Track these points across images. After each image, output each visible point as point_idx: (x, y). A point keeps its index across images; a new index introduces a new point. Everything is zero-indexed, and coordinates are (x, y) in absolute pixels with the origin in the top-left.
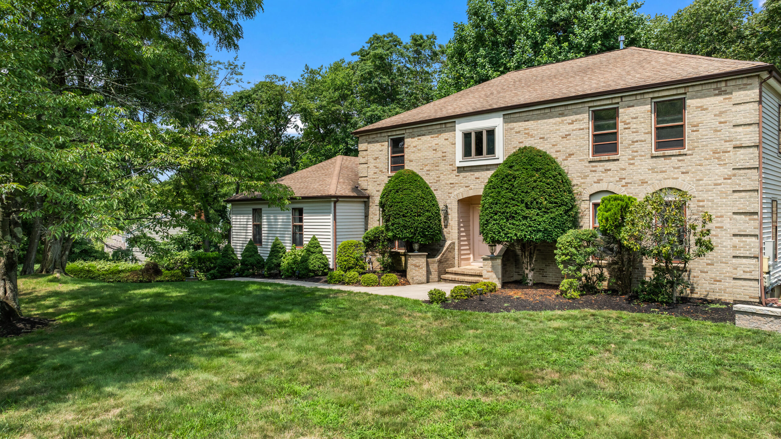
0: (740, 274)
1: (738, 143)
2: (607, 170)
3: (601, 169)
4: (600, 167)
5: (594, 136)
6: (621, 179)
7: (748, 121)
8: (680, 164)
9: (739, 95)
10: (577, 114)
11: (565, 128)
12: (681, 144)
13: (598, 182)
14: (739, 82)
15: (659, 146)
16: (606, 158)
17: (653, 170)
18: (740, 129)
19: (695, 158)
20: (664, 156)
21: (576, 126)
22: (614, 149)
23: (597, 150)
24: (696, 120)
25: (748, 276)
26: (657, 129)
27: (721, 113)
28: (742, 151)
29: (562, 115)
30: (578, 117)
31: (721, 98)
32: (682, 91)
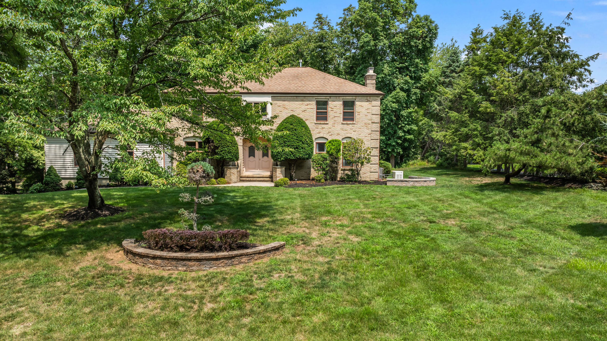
0: (372, 170)
1: (373, 121)
2: (323, 128)
3: (320, 127)
4: (320, 126)
5: (317, 112)
6: (329, 132)
7: (376, 113)
8: (353, 128)
9: (374, 103)
10: (310, 101)
11: (304, 107)
12: (353, 119)
13: (319, 133)
14: (374, 98)
15: (344, 119)
16: (323, 122)
17: (342, 129)
18: (374, 116)
19: (358, 126)
20: (347, 124)
21: (309, 107)
22: (326, 119)
23: (318, 119)
24: (360, 111)
25: (375, 171)
26: (344, 112)
27: (368, 109)
28: (374, 124)
29: (302, 101)
30: (310, 102)
31: (368, 103)
32: (354, 98)
